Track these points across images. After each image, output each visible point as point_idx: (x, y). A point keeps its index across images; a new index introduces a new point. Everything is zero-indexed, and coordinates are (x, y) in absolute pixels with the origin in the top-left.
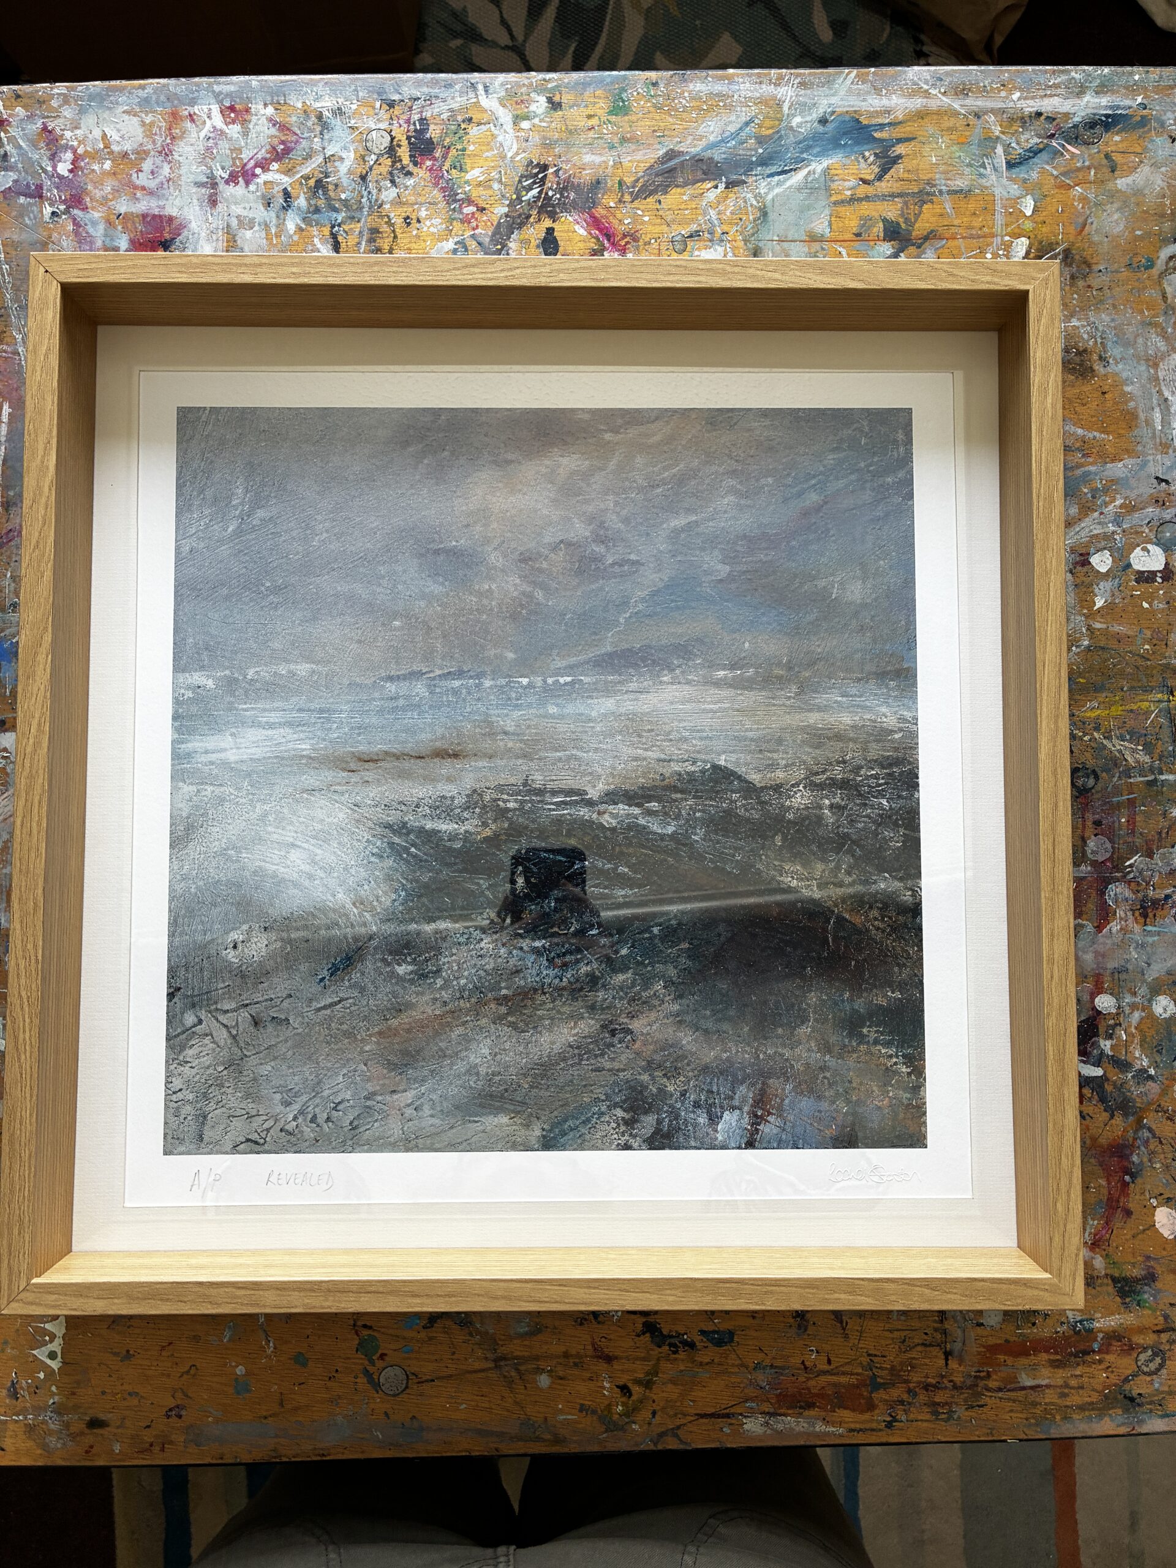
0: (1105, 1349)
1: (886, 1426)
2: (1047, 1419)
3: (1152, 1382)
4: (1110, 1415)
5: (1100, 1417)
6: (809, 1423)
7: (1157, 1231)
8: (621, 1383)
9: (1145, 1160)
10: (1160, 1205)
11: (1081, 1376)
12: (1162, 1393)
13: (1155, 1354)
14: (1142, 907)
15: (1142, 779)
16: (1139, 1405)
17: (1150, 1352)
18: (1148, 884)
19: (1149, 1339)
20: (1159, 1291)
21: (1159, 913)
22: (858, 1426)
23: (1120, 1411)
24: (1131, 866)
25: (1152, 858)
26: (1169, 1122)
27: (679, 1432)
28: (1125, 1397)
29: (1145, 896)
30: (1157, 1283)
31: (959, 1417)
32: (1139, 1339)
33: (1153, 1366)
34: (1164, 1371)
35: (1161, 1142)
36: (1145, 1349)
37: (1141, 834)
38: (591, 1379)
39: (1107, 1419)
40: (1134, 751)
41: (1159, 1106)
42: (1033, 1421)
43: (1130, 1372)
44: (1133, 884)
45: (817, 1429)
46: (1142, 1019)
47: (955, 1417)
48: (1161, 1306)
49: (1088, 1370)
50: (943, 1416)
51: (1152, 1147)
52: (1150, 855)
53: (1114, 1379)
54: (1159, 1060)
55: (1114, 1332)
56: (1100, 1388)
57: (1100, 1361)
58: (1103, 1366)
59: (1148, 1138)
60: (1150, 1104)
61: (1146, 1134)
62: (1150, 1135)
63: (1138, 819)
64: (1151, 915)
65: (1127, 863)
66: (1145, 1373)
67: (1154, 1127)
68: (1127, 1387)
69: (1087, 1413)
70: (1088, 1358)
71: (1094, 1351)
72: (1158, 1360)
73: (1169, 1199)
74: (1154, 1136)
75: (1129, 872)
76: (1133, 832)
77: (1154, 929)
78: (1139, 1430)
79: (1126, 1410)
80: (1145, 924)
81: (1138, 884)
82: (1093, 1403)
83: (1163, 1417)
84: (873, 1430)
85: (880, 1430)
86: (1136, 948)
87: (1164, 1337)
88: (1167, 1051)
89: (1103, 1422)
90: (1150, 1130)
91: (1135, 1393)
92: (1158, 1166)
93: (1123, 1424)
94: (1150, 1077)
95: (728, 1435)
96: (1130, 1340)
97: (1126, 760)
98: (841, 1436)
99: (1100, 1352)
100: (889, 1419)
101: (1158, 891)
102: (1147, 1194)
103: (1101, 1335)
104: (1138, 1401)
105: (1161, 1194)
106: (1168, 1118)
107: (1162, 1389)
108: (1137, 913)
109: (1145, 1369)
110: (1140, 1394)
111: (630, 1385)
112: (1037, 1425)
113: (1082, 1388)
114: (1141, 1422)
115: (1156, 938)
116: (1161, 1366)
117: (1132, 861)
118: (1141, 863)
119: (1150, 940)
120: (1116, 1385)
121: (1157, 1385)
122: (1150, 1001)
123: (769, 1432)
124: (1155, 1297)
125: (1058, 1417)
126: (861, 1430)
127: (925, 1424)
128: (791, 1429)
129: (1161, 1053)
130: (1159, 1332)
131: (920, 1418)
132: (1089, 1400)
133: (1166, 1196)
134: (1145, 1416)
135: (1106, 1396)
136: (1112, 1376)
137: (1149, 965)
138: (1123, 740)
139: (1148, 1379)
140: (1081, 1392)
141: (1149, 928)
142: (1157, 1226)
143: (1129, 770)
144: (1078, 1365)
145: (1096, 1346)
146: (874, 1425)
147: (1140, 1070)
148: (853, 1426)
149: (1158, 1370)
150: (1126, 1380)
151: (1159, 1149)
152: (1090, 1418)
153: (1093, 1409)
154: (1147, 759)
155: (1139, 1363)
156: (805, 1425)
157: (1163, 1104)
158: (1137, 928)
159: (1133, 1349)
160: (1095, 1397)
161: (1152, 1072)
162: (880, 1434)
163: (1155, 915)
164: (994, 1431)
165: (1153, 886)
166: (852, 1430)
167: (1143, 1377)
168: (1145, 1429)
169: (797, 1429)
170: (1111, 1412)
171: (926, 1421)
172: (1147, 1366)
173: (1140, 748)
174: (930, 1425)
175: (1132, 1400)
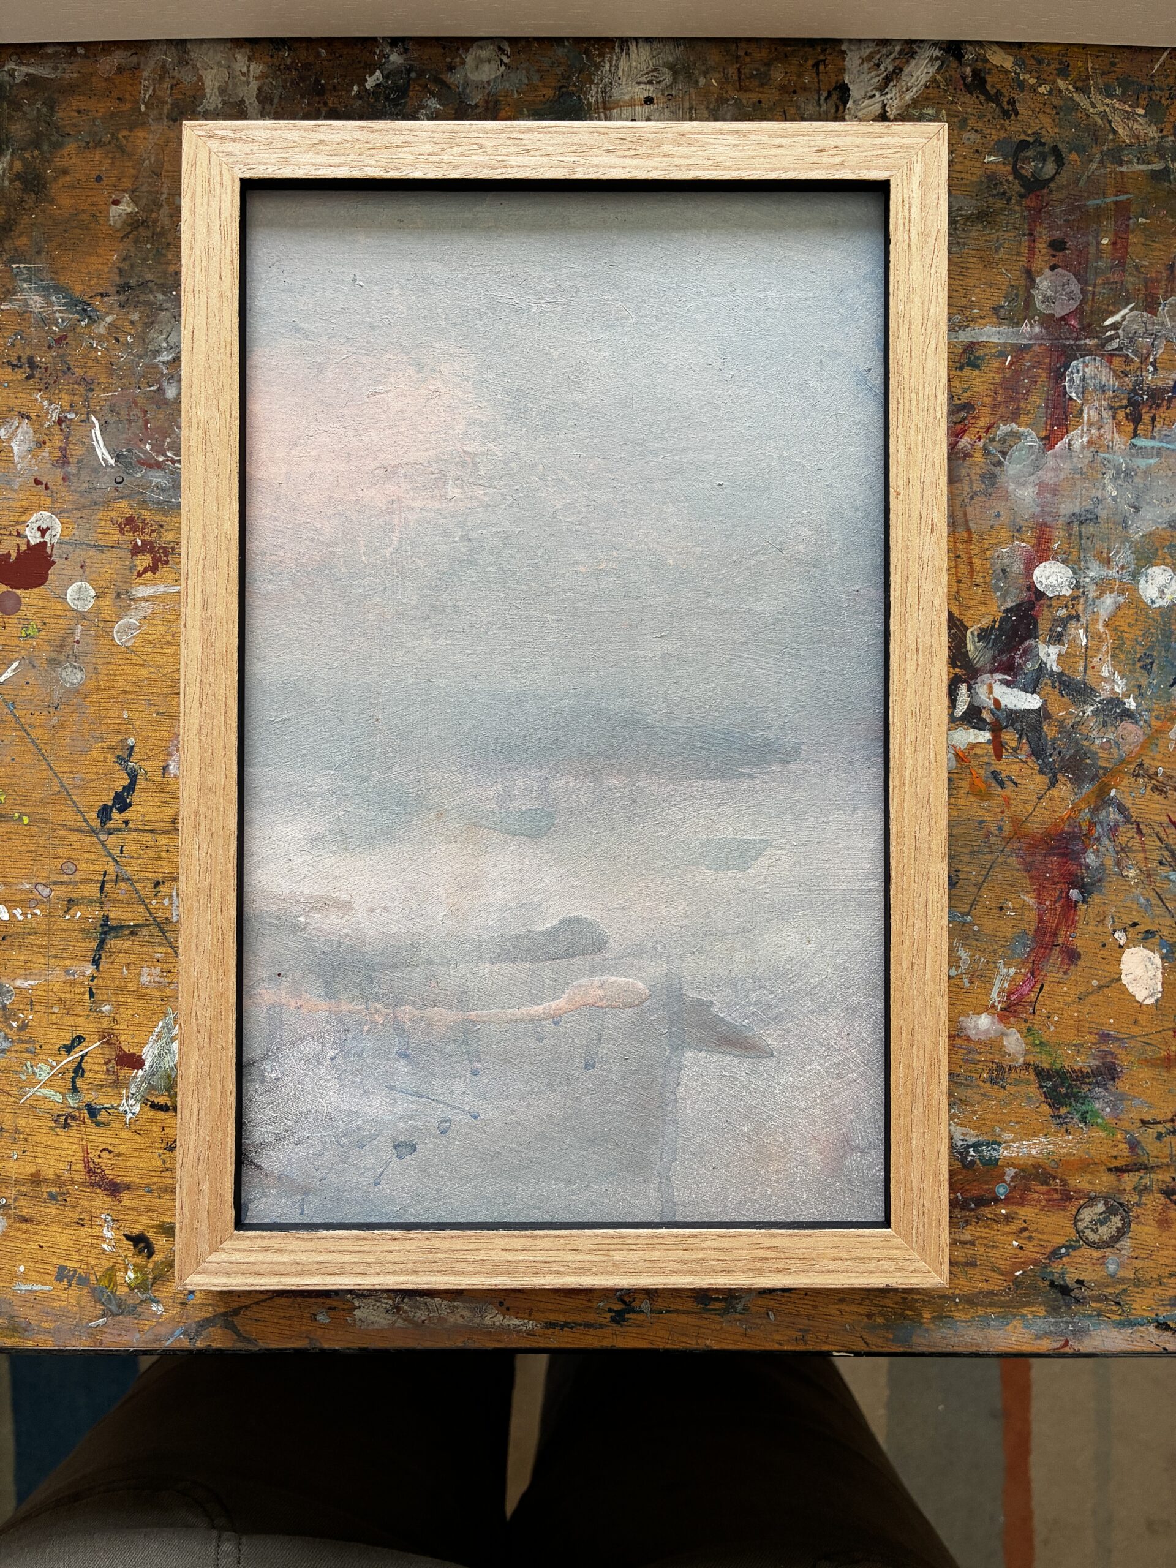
0: (1019, 1196)
1: (613, 1320)
2: (905, 1317)
3: (1102, 1261)
4: (1023, 1316)
5: (1004, 1319)
6: (473, 1310)
7: (1124, 990)
8: (135, 1231)
9: (1109, 862)
10: (1132, 943)
11: (973, 1243)
12: (1123, 1281)
13: (1111, 1211)
14: (1132, 403)
15: (1142, 167)
16: (1077, 1301)
17: (1100, 1207)
18: (1144, 360)
19: (1103, 1182)
20: (1122, 1097)
21: (1162, 413)
22: (562, 1318)
23: (1041, 1311)
24: (1115, 326)
25: (1154, 311)
26: (1156, 797)
27: (237, 1320)
28: (1052, 1284)
29: (1138, 383)
30: (1119, 1083)
31: (746, 1309)
32: (1080, 1182)
33: (1105, 1232)
34: (1126, 1243)
35: (1139, 831)
36: (1092, 1200)
37: (1137, 267)
38: (80, 1223)
39: (1017, 1323)
40: (1129, 116)
41: (1141, 765)
42: (880, 1320)
43: (1060, 1240)
44: (1116, 361)
45: (488, 1320)
46: (1119, 607)
47: (739, 1307)
48: (1126, 1125)
49: (984, 1232)
50: (717, 1305)
51: (1122, 839)
52: (1151, 306)
53: (1032, 1252)
54: (1144, 682)
55: (1036, 1166)
56: (1005, 1265)
57: (1008, 1219)
58: (1013, 1227)
59: (1117, 825)
60: (1123, 762)
61: (1114, 816)
62: (1120, 818)
63: (1132, 239)
64: (1146, 418)
65: (1108, 322)
66: (1091, 1244)
67: (1128, 804)
68: (1056, 1268)
69: (980, 1311)
70: (985, 1211)
71: (997, 1200)
72: (1116, 1222)
73: (1149, 934)
74: (1128, 820)
75: (1111, 338)
76: (1122, 263)
77: (1149, 443)
78: (1075, 1346)
79: (1053, 1310)
80: (1135, 435)
81: (1127, 360)
82: (991, 1293)
83: (1121, 1325)
84: (588, 1325)
85: (601, 1326)
86: (1115, 479)
87: (1129, 1180)
88: (1161, 667)
89: (1010, 1328)
90: (1121, 808)
91: (1070, 1279)
92: (1132, 873)
93: (1047, 1334)
94: (1128, 714)
95: (326, 1327)
96: (1064, 1183)
97: (1114, 132)
98: (530, 1334)
99: (1008, 1200)
100: (618, 1306)
101: (1162, 374)
102: (1109, 923)
103: (1011, 1172)
104: (1076, 1293)
105: (1135, 924)
106: (1155, 788)
107: (1122, 1274)
108: (1121, 415)
109: (1092, 1237)
110: (1080, 1282)
111: (151, 1235)
112: (887, 1327)
113: (973, 1264)
114: (1080, 1333)
115: (1152, 461)
116: (1121, 1233)
117: (1117, 318)
118: (1132, 322)
119: (1142, 463)
120: (1035, 1262)
121: (1112, 1268)
122: (1135, 576)
123: (400, 1323)
124: (1114, 1107)
125: (927, 1316)
126: (566, 1325)
127: (683, 1319)
128: (442, 1319)
129: (1149, 671)
130: (1120, 1170)
131: (673, 1307)
132: (984, 1286)
133: (1142, 928)
134: (1087, 1322)
135: (1017, 1281)
136: (1029, 1246)
137: (1137, 509)
138: (1110, 96)
139: (1096, 1254)
140: (970, 1271)
141: (1141, 442)
142: (1125, 980)
143: (1119, 149)
144: (967, 1223)
145: (1001, 1191)
146: (591, 1317)
147: (1110, 701)
148: (552, 1317)
149: (1114, 1240)
150: (1055, 1254)
151: (1135, 843)
152: (985, 1318)
153: (991, 1305)
154: (1153, 132)
155: (1081, 1225)
156: (466, 1313)
157: (1147, 762)
158: (1120, 442)
159: (1070, 1199)
160: (996, 1283)
161: (1131, 704)
162: (599, 1332)
163: (1153, 419)
164: (809, 1336)
165: (1154, 364)
166: (550, 1325)
167: (1086, 1251)
168: (1087, 1345)
169: (452, 1319)
170: (1024, 1311)
171: (685, 1312)
172: (1096, 1231)
173: (1141, 112)
174: (692, 1320)
175: (1065, 1290)
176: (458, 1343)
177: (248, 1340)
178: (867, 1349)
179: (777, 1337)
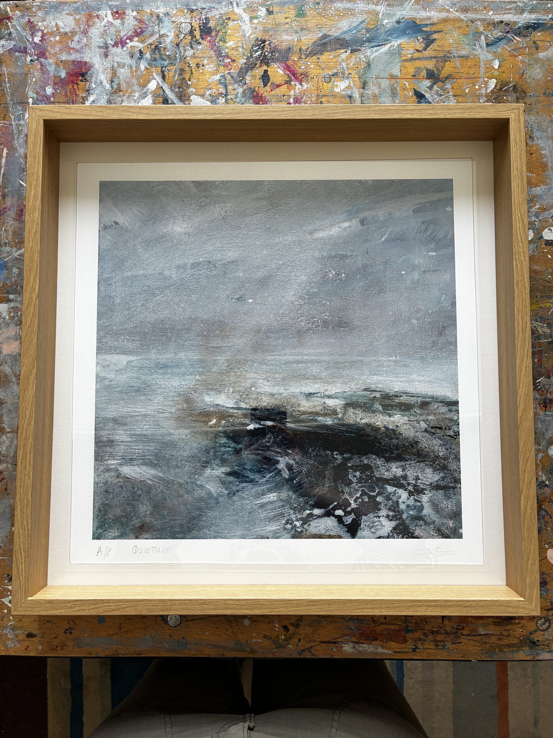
1: (412, 651)
2: (491, 650)
3: (544, 635)
4: (523, 650)
5: (518, 651)
6: (374, 648)
7: (548, 561)
8: (283, 625)
9: (543, 526)
10: (550, 548)
11: (509, 630)
12: (549, 640)
13: (546, 621)
14: (544, 403)
15: (546, 340)
16: (537, 646)
17: (543, 620)
18: (547, 391)
19: (543, 613)
20: (548, 590)
22: (399, 650)
23: (528, 649)
24: (539, 382)
25: (549, 379)
27: (312, 650)
28: (531, 641)
29: (546, 397)
30: (547, 586)
31: (448, 648)
33: (544, 627)
34: (550, 630)
35: (551, 517)
36: (541, 618)
37: (545, 367)
38: (269, 622)
39: (522, 652)
40: (542, 327)
41: (550, 499)
42: (485, 651)
43: (532, 629)
44: (540, 391)
45: (379, 650)
46: (543, 457)
47: (446, 647)
48: (549, 598)
49: (513, 627)
50: (441, 647)
51: (546, 519)
52: (549, 377)
53: (525, 632)
54: (550, 477)
56: (518, 636)
57: (518, 623)
58: (520, 626)
59: (545, 515)
60: (546, 498)
61: (544, 513)
63: (543, 360)
64: (548, 406)
65: (538, 381)
66: (541, 630)
67: (548, 510)
68: (532, 637)
69: (512, 649)
70: (513, 621)
72: (547, 624)
74: (548, 514)
75: (538, 386)
76: (541, 366)
77: (550, 413)
78: (537, 658)
79: (531, 648)
80: (546, 411)
81: (543, 391)
82: (515, 644)
83: (549, 652)
84: (406, 652)
85: (409, 652)
86: (540, 423)
87: (551, 613)
89: (519, 653)
90: (546, 511)
91: (535, 640)
92: (549, 529)
93: (530, 655)
94: (546, 485)
95: (335, 652)
97: (538, 331)
98: (390, 654)
100: (414, 647)
102: (543, 542)
104: (537, 643)
105: (550, 543)
107: (549, 638)
108: (542, 406)
109: (541, 628)
110: (538, 640)
111: (287, 626)
112: (487, 653)
113: (509, 636)
114: (538, 654)
115: (551, 418)
116: (549, 627)
117: (540, 380)
118: (544, 381)
119: (548, 418)
120: (526, 635)
121: (546, 636)
122: (547, 448)
123: (355, 651)
124: (546, 593)
125: (497, 650)
126: (400, 652)
127: (431, 651)
128: (366, 650)
130: (548, 610)
131: (429, 647)
132: (512, 642)
134: (540, 651)
135: (521, 640)
136: (524, 631)
137: (547, 431)
138: (537, 322)
139: (542, 633)
140: (509, 638)
141: (548, 413)
142: (548, 558)
143: (540, 336)
144: (508, 625)
146: (407, 650)
147: (541, 482)
148: (396, 650)
149: (546, 630)
150: (531, 633)
151: (550, 520)
152: (513, 652)
153: (514, 647)
154: (548, 331)
155: (538, 625)
156: (373, 649)
158: (542, 413)
159: (535, 618)
160: (516, 641)
161: (547, 483)
162: (409, 654)
163: (550, 407)
164: (466, 656)
165: (550, 392)
166: (396, 652)
167: (539, 632)
168: (540, 658)
169: (369, 650)
170: (523, 649)
171: (432, 649)
172: (542, 627)
173: (545, 325)
174: (434, 651)
175: (534, 643)
176: (371, 657)
177: (315, 655)
178: (481, 659)
179: (457, 656)
